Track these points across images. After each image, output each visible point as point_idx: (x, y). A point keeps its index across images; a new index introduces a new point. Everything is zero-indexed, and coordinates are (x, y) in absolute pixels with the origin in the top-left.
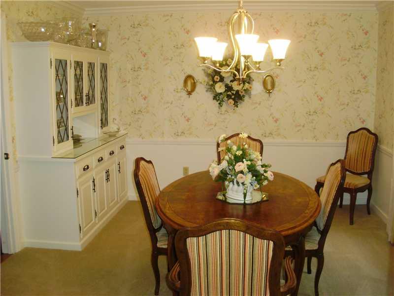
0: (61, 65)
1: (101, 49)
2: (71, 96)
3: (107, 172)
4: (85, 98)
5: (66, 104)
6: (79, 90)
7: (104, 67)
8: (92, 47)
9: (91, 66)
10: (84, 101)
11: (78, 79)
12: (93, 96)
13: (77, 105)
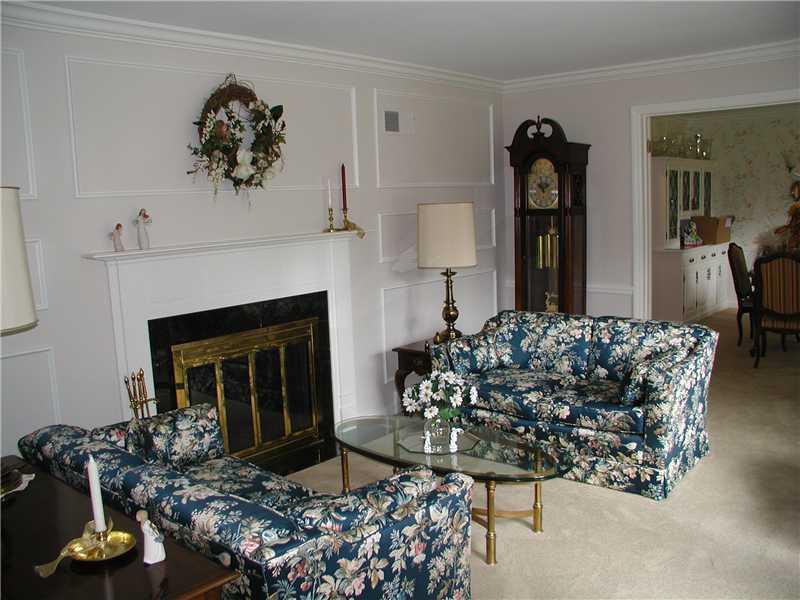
0: (674, 176)
1: (705, 158)
2: (680, 202)
3: (709, 271)
4: (690, 203)
5: (676, 207)
6: (686, 197)
7: (708, 175)
8: (698, 158)
9: (697, 175)
10: (690, 206)
11: (686, 186)
12: (698, 203)
13: (684, 209)
